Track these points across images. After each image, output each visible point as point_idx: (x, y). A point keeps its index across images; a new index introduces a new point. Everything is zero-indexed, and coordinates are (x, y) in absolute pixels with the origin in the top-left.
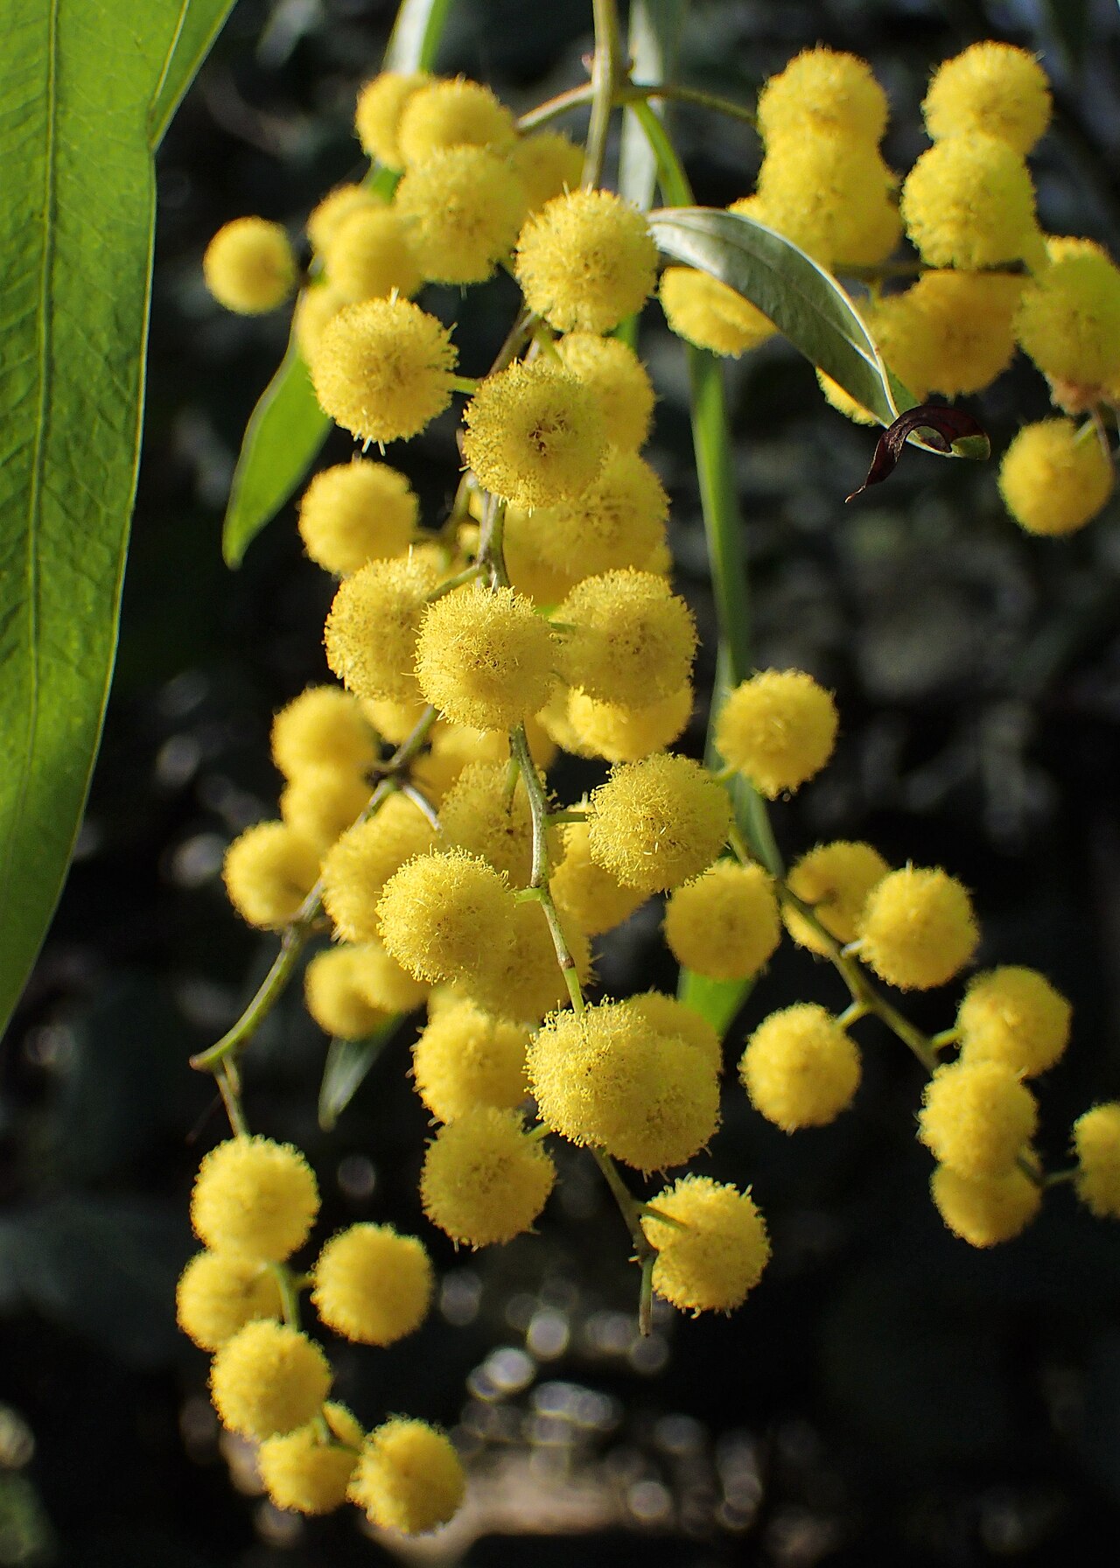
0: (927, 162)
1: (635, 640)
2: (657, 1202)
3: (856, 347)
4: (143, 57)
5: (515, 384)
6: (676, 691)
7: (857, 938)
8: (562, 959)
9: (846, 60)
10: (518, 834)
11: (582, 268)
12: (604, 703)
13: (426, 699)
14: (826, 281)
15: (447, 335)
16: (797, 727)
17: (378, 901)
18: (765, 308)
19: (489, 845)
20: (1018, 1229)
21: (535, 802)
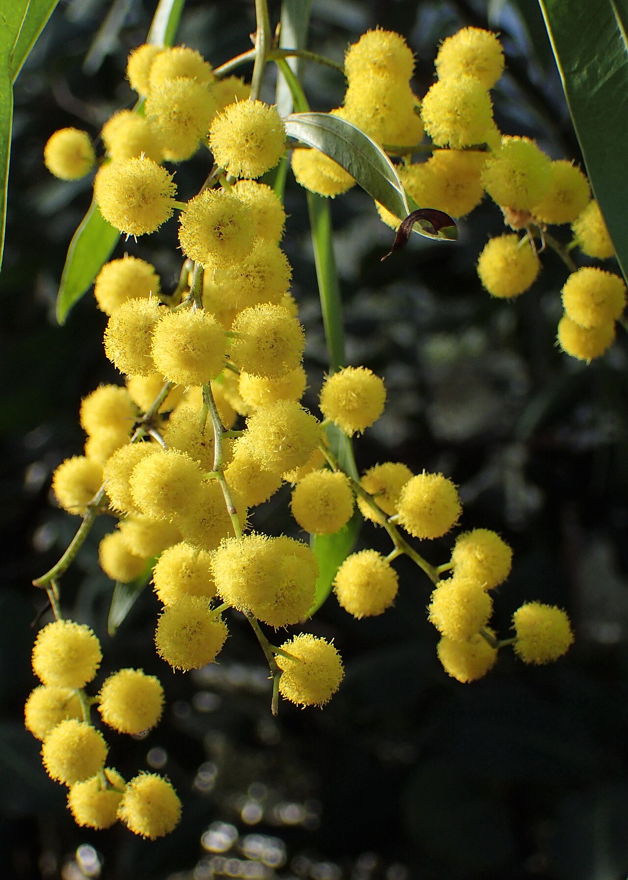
0: (434, 89)
1: (271, 340)
2: (283, 647)
3: (391, 183)
4: (7, 26)
5: (206, 201)
6: (294, 369)
7: (396, 513)
8: (229, 509)
9: (392, 35)
10: (207, 445)
11: (244, 142)
12: (255, 376)
13: (157, 370)
14: (375, 147)
15: (171, 177)
16: (364, 397)
17: (130, 477)
18: (344, 166)
19: (192, 450)
20: (484, 673)
21: (216, 426)
